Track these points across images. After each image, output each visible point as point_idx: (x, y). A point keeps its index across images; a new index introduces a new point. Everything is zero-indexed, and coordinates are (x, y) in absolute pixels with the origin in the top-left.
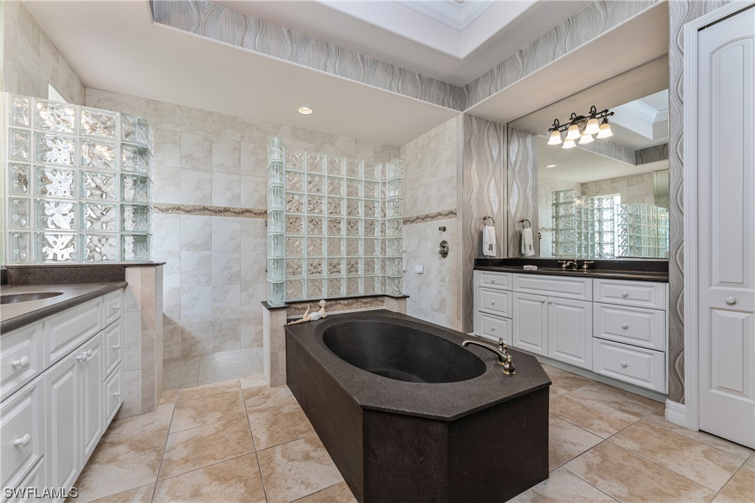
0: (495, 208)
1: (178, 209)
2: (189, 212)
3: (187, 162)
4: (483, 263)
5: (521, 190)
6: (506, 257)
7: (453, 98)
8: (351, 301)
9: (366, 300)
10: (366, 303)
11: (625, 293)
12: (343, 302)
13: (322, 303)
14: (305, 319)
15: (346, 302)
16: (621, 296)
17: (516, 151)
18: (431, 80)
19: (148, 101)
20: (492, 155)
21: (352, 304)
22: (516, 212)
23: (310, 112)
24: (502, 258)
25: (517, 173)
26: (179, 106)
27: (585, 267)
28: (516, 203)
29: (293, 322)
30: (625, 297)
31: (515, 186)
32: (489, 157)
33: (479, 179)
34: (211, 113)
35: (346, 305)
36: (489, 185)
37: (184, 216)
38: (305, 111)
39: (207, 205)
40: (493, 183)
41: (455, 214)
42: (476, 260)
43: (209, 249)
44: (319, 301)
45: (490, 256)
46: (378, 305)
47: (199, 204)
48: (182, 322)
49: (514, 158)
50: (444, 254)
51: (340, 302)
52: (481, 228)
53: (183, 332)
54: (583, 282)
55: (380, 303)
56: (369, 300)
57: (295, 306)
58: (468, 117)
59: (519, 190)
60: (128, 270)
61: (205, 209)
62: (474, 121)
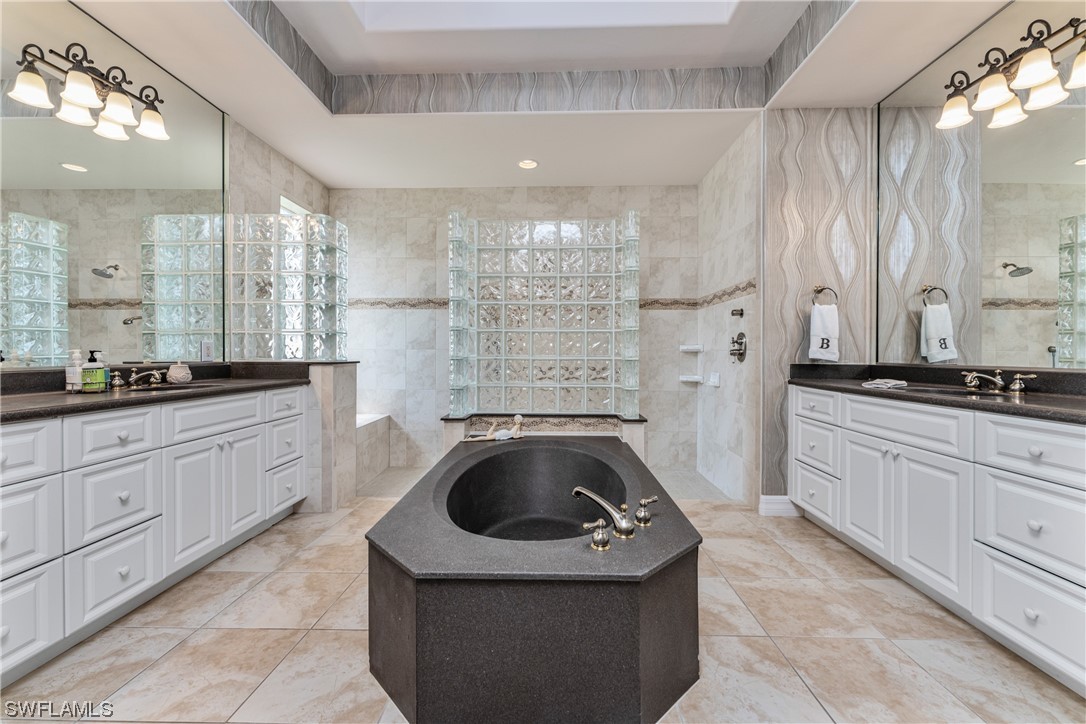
0: (847, 270)
1: (404, 303)
2: (413, 306)
3: (412, 250)
4: (809, 373)
5: (923, 228)
6: (874, 363)
7: (742, 88)
8: (563, 419)
9: (587, 421)
10: (587, 425)
11: (1036, 450)
12: (551, 420)
13: (518, 419)
14: (489, 437)
15: (556, 420)
16: (1027, 455)
17: (909, 152)
18: (694, 72)
19: (378, 191)
20: (838, 171)
21: (565, 424)
22: (907, 274)
23: (534, 165)
24: (868, 363)
25: (910, 196)
26: (405, 190)
27: (1017, 386)
28: (909, 254)
29: (470, 439)
30: (1037, 459)
31: (905, 224)
32: (831, 175)
33: (805, 220)
34: (435, 190)
35: (555, 425)
36: (830, 228)
37: (409, 311)
38: (528, 165)
39: (431, 297)
40: (840, 224)
41: (754, 287)
42: (794, 367)
43: (433, 348)
44: (514, 415)
45: (827, 361)
46: (606, 430)
47: (423, 297)
48: (407, 428)
49: (903, 167)
50: (741, 355)
51: (548, 419)
52: (807, 309)
53: (408, 439)
54: (956, 418)
55: (611, 427)
56: (592, 420)
57: (486, 419)
58: (778, 115)
59: (916, 227)
60: (311, 368)
61: (429, 301)
62: (792, 117)
